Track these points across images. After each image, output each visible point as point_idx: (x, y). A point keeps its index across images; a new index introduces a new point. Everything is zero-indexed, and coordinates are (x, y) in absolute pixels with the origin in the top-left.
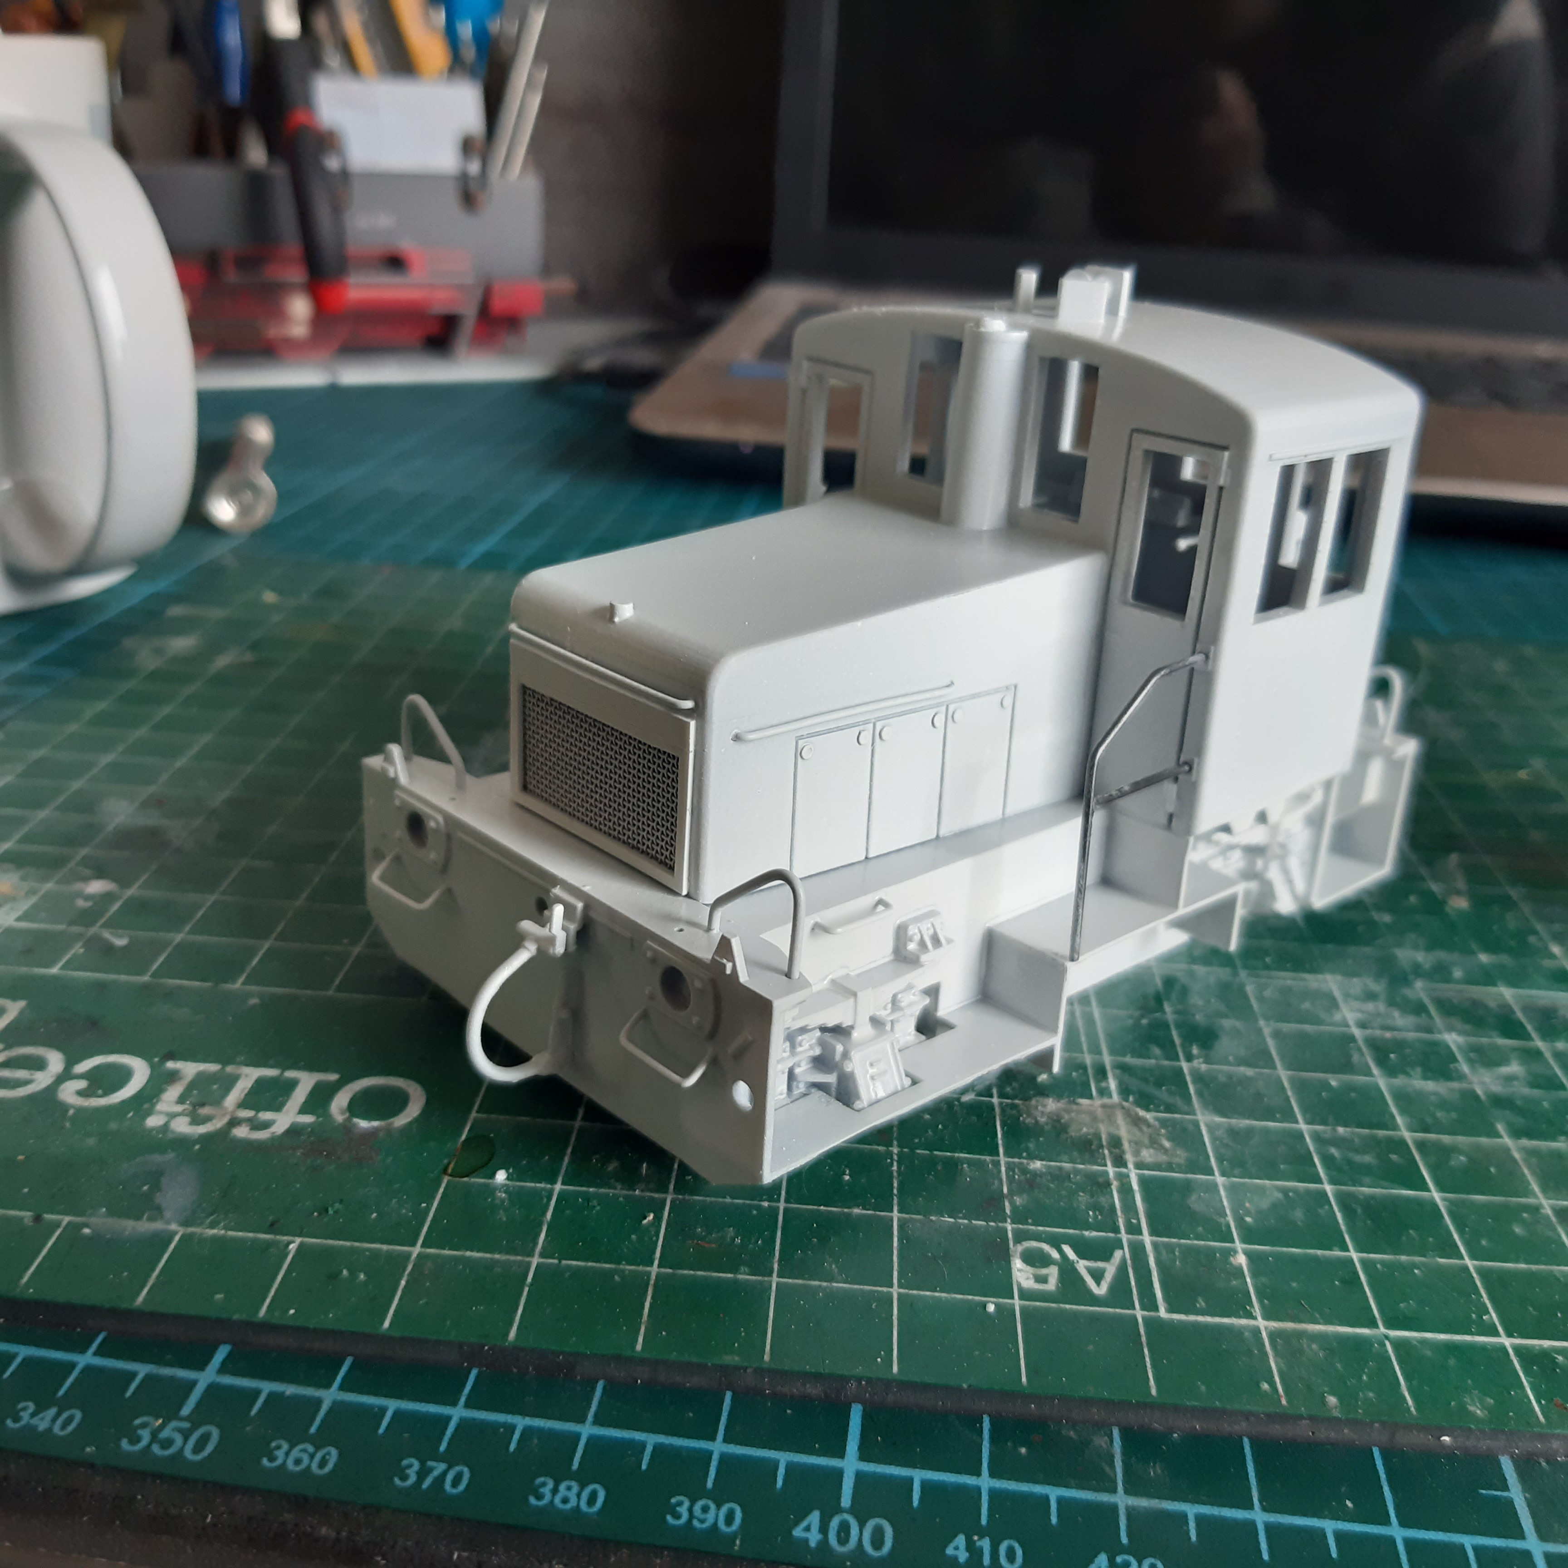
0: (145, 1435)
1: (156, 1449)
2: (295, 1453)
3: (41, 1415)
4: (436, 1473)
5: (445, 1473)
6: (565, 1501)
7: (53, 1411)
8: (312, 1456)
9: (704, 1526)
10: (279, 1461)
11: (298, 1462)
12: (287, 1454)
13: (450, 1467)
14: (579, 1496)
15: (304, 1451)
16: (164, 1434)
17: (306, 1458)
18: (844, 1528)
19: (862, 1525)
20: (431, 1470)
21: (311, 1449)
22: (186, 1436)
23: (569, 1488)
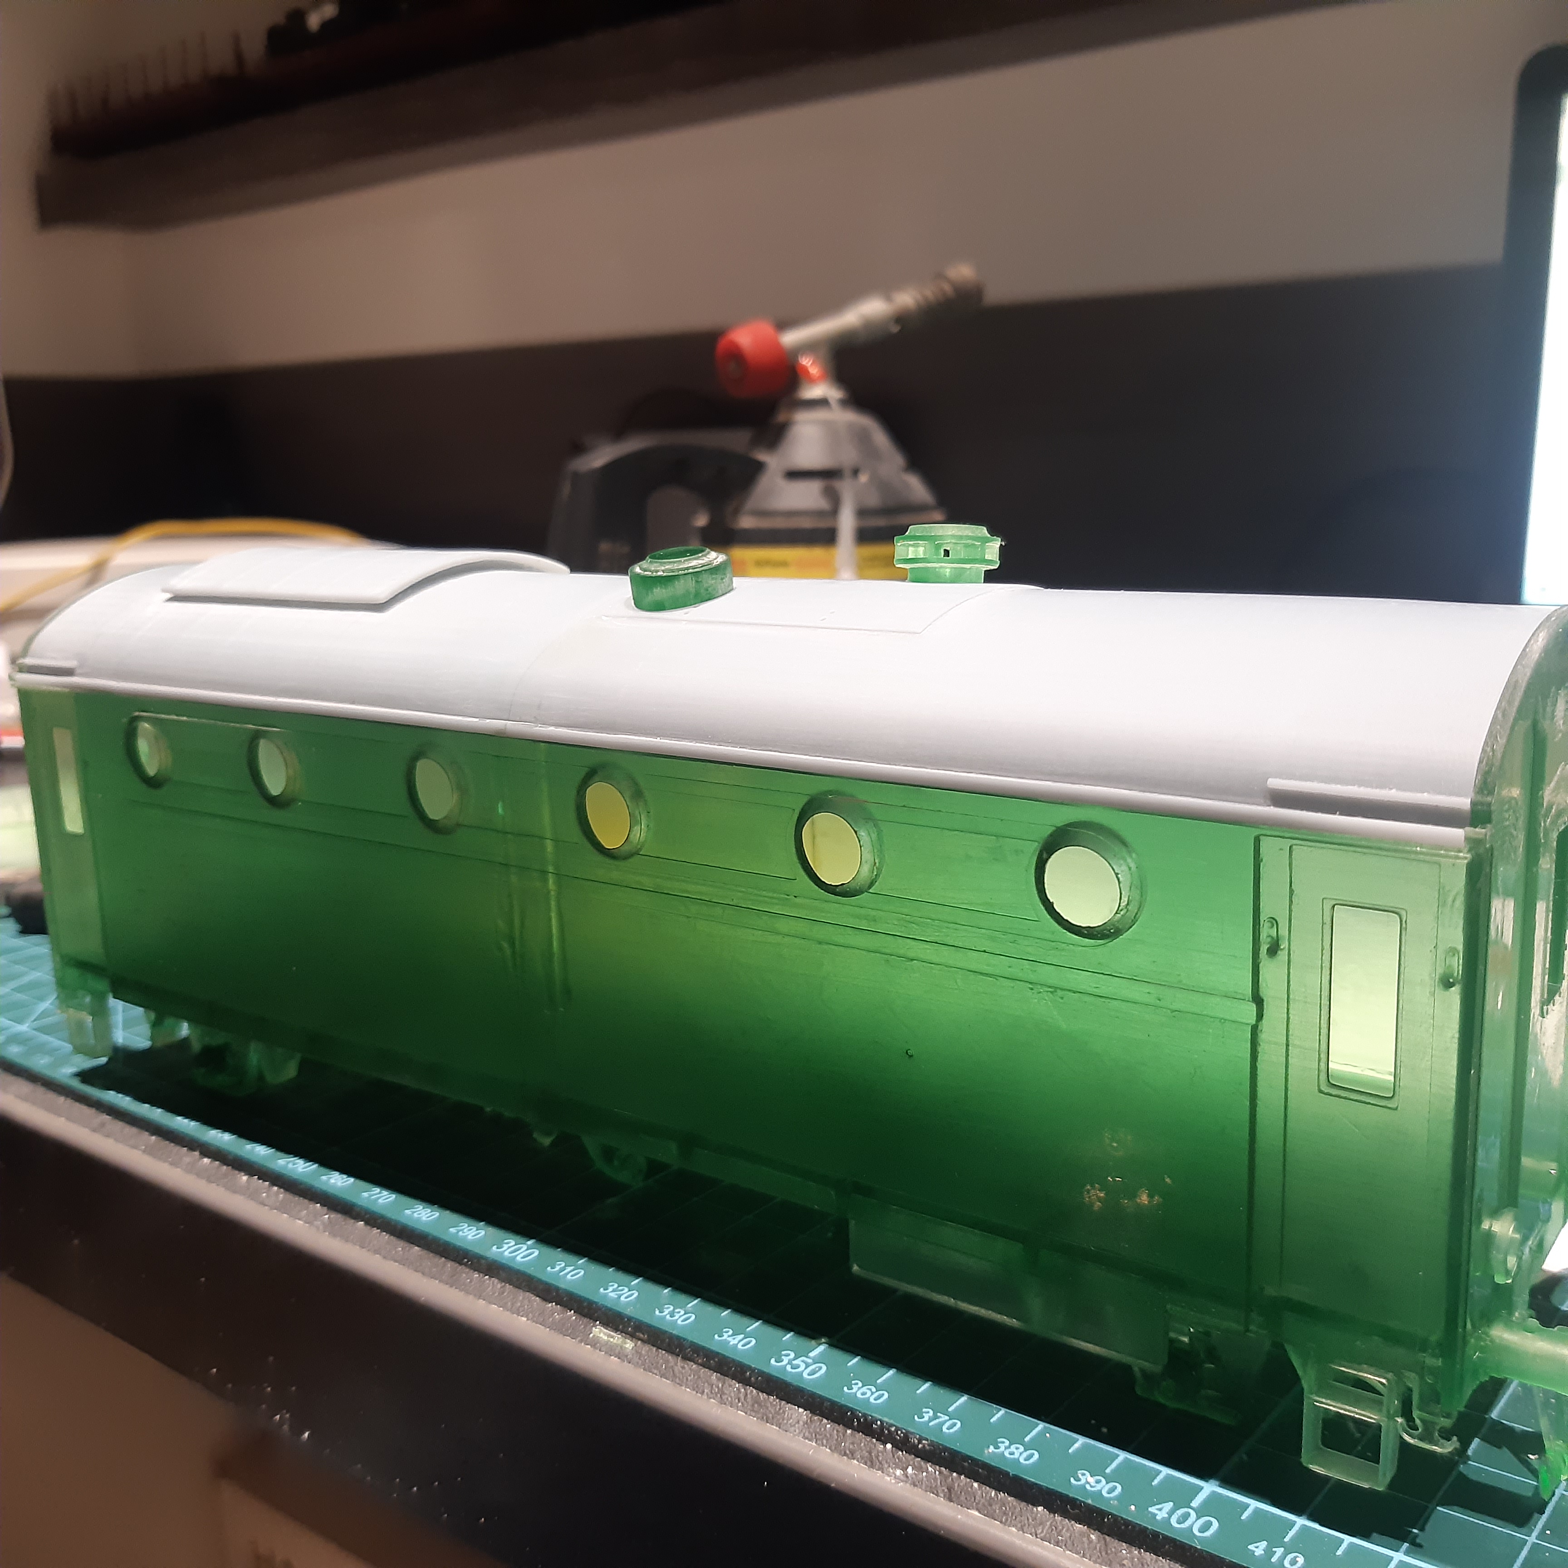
0: (786, 1360)
1: (789, 1368)
2: (864, 1389)
3: (734, 1337)
4: (940, 1420)
5: (946, 1421)
6: (1012, 1454)
7: (742, 1336)
8: (872, 1393)
9: (1093, 1489)
10: (854, 1391)
11: (863, 1394)
12: (859, 1388)
13: (950, 1419)
14: (1021, 1454)
15: (870, 1390)
16: (794, 1362)
17: (869, 1393)
18: (1186, 1516)
19: (1198, 1518)
20: (939, 1417)
21: (874, 1390)
22: (807, 1365)
23: (1017, 1448)
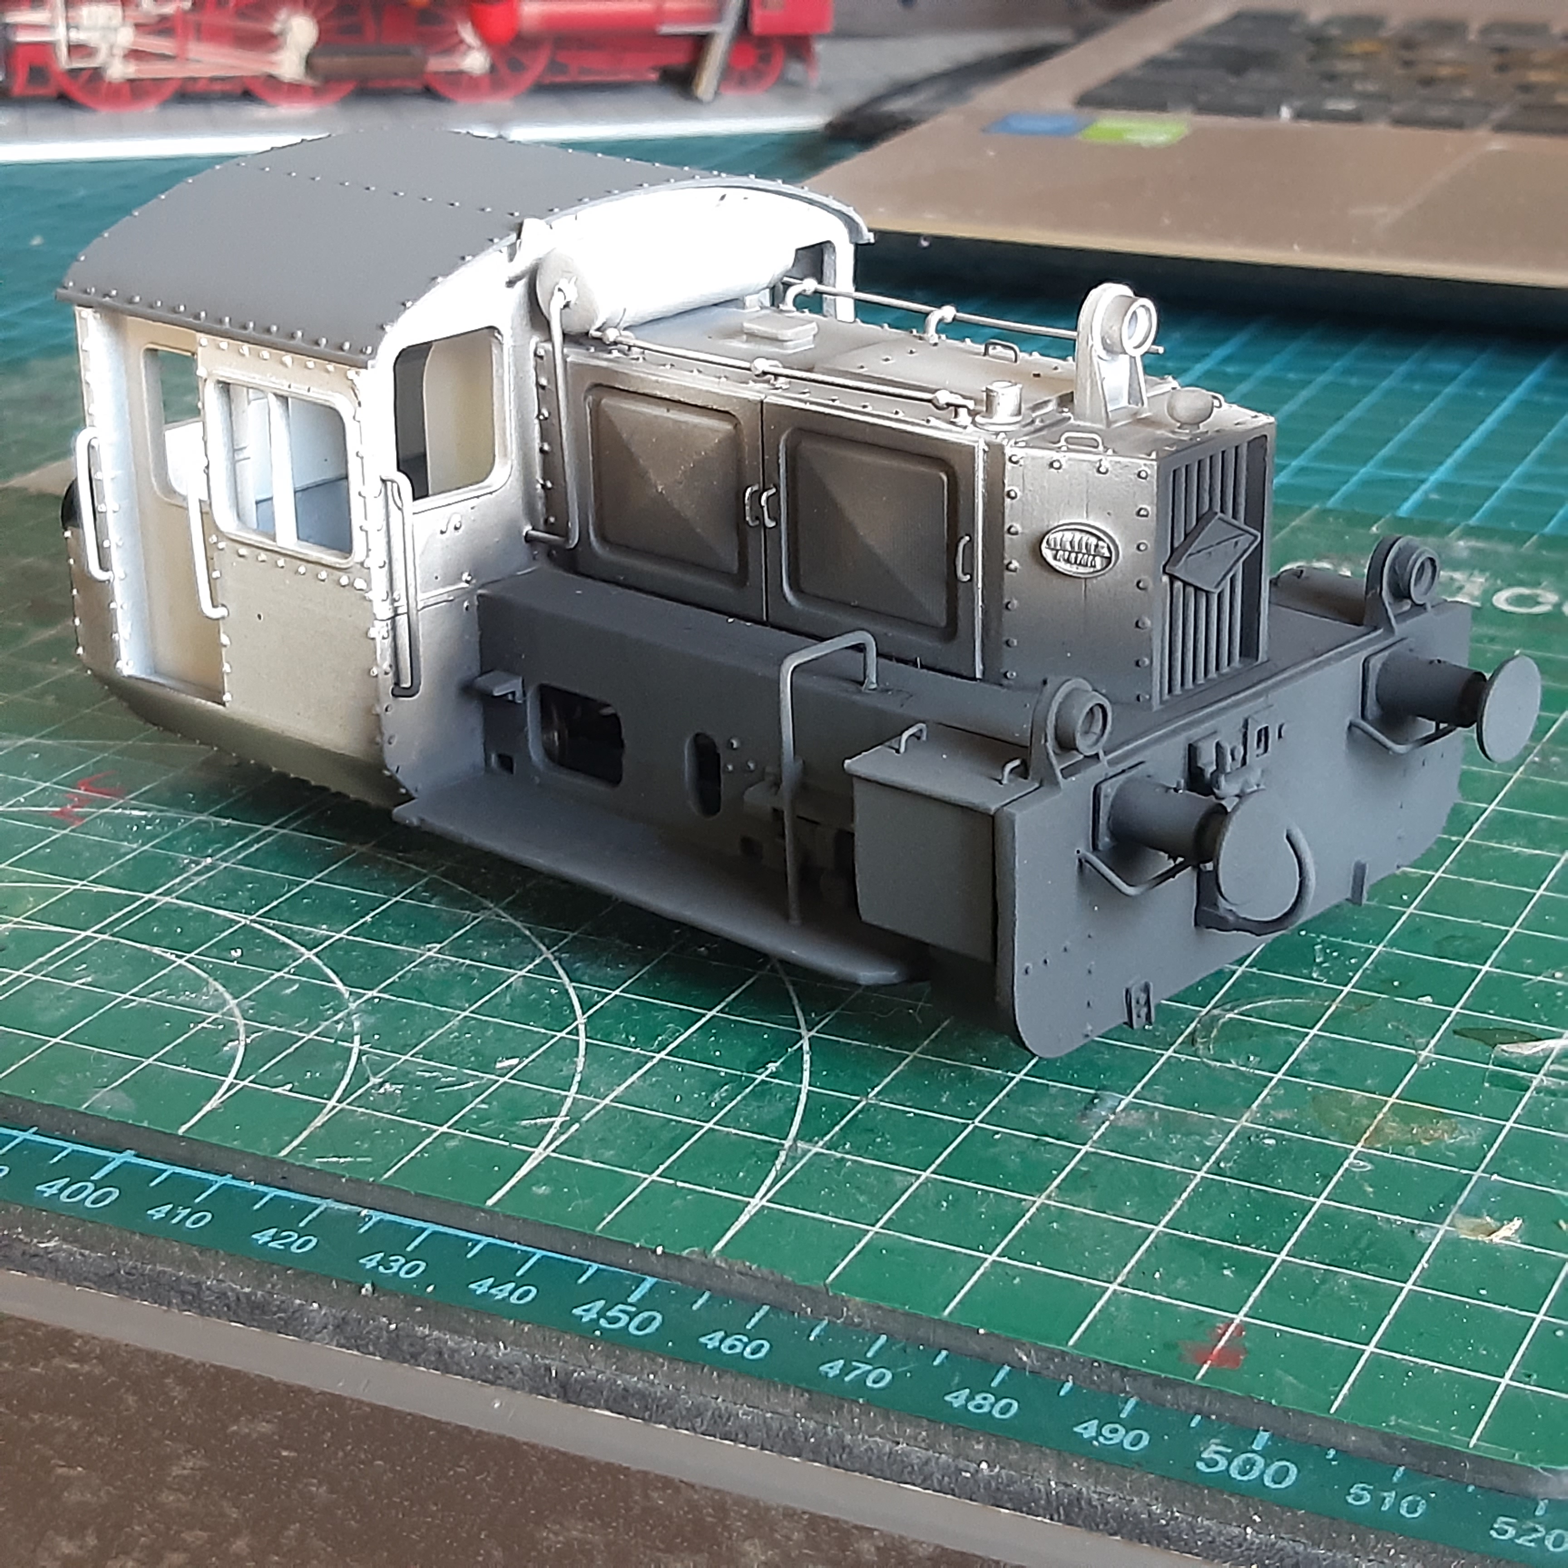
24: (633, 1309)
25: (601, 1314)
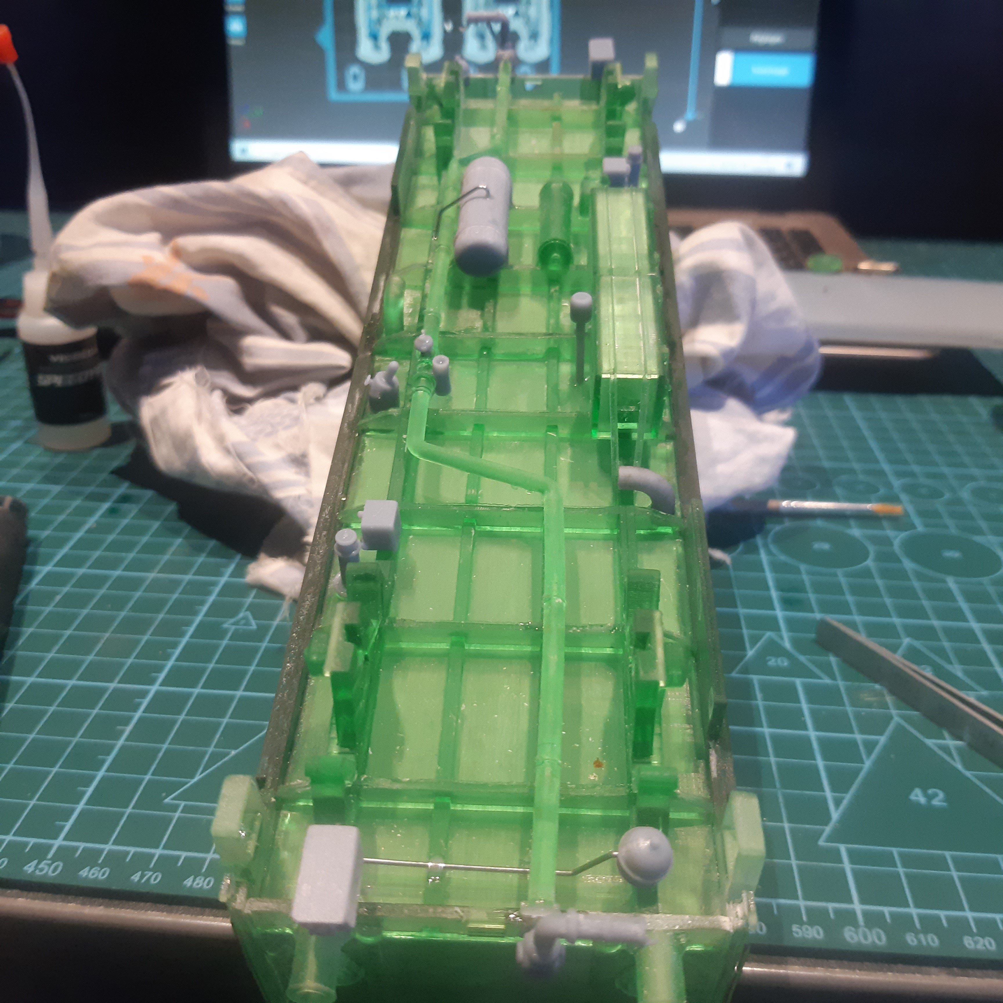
24: (50, 862)
25: (36, 867)
